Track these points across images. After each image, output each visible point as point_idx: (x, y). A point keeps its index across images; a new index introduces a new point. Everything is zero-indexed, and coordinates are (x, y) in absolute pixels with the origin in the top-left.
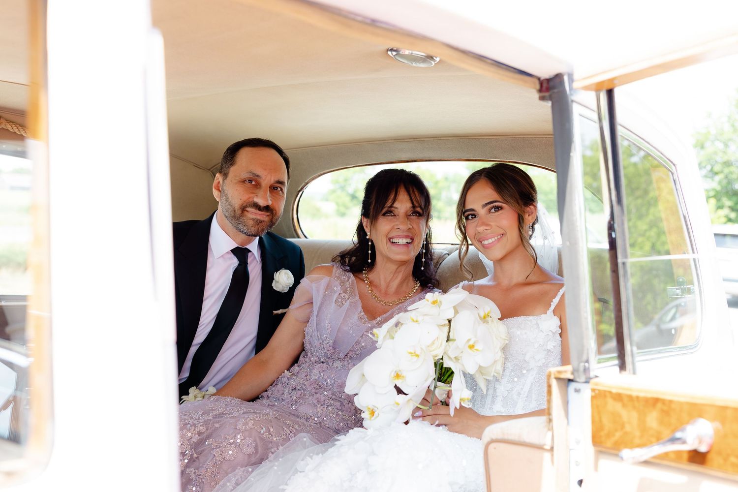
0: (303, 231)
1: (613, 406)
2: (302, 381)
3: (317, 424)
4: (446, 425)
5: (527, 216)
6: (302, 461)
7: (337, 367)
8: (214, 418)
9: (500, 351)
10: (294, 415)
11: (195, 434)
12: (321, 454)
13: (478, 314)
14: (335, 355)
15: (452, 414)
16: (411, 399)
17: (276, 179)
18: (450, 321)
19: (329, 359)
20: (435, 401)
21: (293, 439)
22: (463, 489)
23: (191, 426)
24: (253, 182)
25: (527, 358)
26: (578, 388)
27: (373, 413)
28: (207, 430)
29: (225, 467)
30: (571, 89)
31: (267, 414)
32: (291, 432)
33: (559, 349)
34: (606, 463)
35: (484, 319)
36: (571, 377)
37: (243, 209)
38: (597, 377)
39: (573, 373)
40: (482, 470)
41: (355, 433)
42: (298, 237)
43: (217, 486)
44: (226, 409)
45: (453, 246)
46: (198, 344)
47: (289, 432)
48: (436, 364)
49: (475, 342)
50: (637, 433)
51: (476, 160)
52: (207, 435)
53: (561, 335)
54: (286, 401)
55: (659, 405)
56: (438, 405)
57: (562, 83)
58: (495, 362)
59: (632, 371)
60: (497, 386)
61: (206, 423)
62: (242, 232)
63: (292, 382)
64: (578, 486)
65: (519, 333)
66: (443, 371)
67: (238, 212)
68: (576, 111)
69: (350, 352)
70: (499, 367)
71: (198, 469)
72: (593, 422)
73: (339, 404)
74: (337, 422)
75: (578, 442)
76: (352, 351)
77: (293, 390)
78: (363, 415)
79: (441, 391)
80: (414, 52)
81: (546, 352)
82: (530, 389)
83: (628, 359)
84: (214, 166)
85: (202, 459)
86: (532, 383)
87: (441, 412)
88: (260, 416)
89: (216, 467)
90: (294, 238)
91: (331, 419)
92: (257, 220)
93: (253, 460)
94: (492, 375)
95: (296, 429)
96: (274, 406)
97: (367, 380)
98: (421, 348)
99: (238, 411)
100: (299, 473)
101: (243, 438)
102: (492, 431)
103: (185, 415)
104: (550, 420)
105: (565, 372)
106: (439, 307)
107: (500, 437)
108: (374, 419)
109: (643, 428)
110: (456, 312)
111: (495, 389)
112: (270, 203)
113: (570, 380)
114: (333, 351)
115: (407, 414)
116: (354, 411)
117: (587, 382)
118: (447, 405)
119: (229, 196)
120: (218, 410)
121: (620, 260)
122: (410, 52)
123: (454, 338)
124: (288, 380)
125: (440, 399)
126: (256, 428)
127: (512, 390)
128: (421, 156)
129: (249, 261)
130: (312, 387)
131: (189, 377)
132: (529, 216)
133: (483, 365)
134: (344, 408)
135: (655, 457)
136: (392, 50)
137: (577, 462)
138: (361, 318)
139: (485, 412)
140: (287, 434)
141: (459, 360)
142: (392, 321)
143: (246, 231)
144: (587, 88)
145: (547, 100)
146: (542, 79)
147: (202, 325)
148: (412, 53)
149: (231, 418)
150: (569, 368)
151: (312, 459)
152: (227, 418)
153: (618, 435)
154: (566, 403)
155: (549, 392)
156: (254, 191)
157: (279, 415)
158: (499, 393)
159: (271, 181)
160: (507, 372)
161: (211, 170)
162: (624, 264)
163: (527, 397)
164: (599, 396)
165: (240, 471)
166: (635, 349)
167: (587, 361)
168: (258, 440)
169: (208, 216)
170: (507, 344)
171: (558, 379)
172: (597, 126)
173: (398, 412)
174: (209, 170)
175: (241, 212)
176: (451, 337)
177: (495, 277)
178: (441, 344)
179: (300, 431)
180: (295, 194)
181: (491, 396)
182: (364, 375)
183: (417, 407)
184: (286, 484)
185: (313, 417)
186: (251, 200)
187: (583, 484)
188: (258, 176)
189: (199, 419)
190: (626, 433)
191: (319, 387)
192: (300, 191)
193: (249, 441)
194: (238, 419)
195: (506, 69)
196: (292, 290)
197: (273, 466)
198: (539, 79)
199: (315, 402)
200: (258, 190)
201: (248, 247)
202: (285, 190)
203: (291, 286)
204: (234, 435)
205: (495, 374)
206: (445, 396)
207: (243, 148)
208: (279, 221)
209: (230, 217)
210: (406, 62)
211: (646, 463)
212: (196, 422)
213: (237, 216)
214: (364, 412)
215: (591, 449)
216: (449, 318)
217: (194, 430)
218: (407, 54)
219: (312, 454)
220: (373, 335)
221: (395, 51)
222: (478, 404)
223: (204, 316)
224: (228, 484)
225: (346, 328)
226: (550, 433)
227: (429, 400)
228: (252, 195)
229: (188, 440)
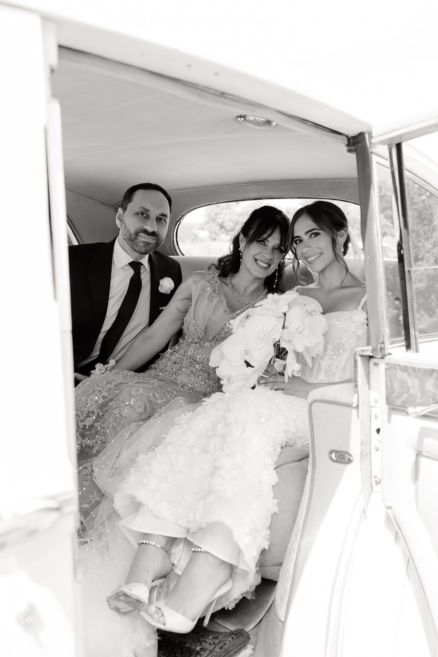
0: (181, 250)
1: (401, 375)
2: (181, 357)
3: (190, 389)
4: (282, 390)
5: (340, 237)
6: (178, 416)
7: (207, 347)
8: (114, 386)
9: (321, 336)
10: (173, 383)
11: (101, 398)
12: (191, 412)
13: (306, 309)
14: (205, 337)
15: (286, 382)
16: (256, 370)
17: (161, 213)
18: (285, 314)
19: (201, 340)
20: (274, 372)
21: (173, 401)
22: (294, 435)
23: (98, 392)
24: (144, 214)
25: (343, 342)
26: (376, 363)
27: (229, 380)
28: (109, 395)
29: (122, 422)
30: (371, 144)
31: (153, 384)
32: (171, 396)
33: (366, 335)
34: (396, 417)
35: (310, 314)
36: (371, 354)
37: (137, 234)
38: (390, 354)
39: (372, 352)
40: (307, 422)
41: (216, 396)
42: (178, 255)
43: (117, 436)
44: (124, 380)
45: (289, 260)
46: (105, 332)
47: (169, 397)
48: (274, 345)
49: (303, 329)
50: (419, 395)
51: (305, 198)
52: (109, 399)
53: (367, 324)
54: (168, 372)
55: (435, 374)
56: (277, 375)
57: (364, 139)
58: (318, 344)
59: (415, 350)
60: (321, 361)
61: (109, 390)
62: (135, 250)
63: (173, 357)
64: (376, 434)
65: (337, 323)
66: (281, 350)
67: (133, 236)
68: (374, 159)
69: (217, 336)
70: (321, 348)
71: (103, 424)
72: (387, 387)
73: (206, 374)
74: (205, 388)
75: (376, 402)
76: (218, 335)
77: (173, 363)
78: (222, 382)
79: (278, 364)
80: (257, 118)
81: (357, 338)
82: (345, 364)
83: (413, 341)
84: (116, 204)
85: (106, 416)
86: (347, 360)
87: (279, 380)
88: (148, 385)
89: (116, 422)
90: (174, 255)
91: (201, 385)
92: (146, 242)
93: (143, 417)
94: (316, 353)
95: (175, 394)
96: (159, 376)
97: (225, 357)
98: (264, 333)
99: (132, 381)
100: (175, 425)
101: (135, 401)
102: (315, 394)
103: (94, 384)
104: (356, 386)
105: (367, 350)
106: (278, 305)
107: (320, 398)
108: (230, 385)
109: (423, 392)
110: (290, 307)
111: (320, 364)
112: (156, 230)
113: (371, 357)
114: (204, 334)
115: (253, 381)
116: (217, 380)
117: (382, 358)
118: (283, 375)
119: (127, 224)
120: (118, 381)
121: (406, 269)
122: (254, 118)
123: (288, 327)
124: (171, 356)
125: (279, 371)
126: (145, 393)
127: (332, 365)
128: (265, 195)
129: (142, 271)
130: (188, 361)
131: (99, 355)
132: (341, 238)
133: (308, 346)
134: (210, 378)
135: (430, 412)
136: (241, 117)
137: (376, 416)
138: (225, 311)
139: (312, 380)
140: (168, 398)
141: (291, 342)
142: (244, 314)
143: (138, 250)
144: (382, 143)
145: (353, 152)
146: (349, 136)
147: (108, 317)
148: (255, 119)
149: (127, 386)
150: (370, 348)
151: (185, 415)
152: (124, 386)
153: (405, 396)
154: (368, 373)
155: (356, 366)
156: (144, 221)
157: (162, 384)
158: (322, 366)
159: (157, 214)
160: (328, 352)
161: (114, 207)
162: (409, 271)
163: (343, 370)
164: (391, 368)
165: (133, 425)
166: (417, 333)
167: (383, 343)
168: (147, 402)
169: (112, 240)
170: (326, 332)
171: (362, 356)
172: (389, 171)
173: (247, 379)
174: (113, 206)
175: (135, 236)
176: (286, 326)
177: (319, 283)
178: (279, 331)
179: (178, 395)
180: (175, 223)
181: (317, 369)
182: (223, 353)
183: (261, 376)
184: (167, 434)
185: (187, 384)
186: (142, 227)
187: (380, 432)
188: (148, 210)
189: (104, 387)
190: (411, 395)
191: (193, 361)
192: (178, 221)
193: (140, 403)
194: (133, 387)
195: (323, 129)
196: (173, 292)
197: (157, 421)
198: (347, 136)
199: (189, 373)
200: (147, 220)
201: (141, 261)
202: (168, 221)
203: (172, 289)
204: (129, 399)
205: (318, 353)
206: (282, 369)
207: (138, 190)
208: (162, 243)
209: (127, 239)
210: (251, 125)
211: (425, 416)
212: (101, 389)
213: (132, 240)
214: (223, 380)
215: (386, 407)
216: (285, 312)
217: (100, 395)
218: (252, 119)
219: (185, 412)
220: (230, 324)
221: (242, 117)
222: (307, 375)
223: (109, 310)
224: (125, 434)
225: (214, 318)
226: (356, 396)
227: (270, 371)
228: (143, 224)
229: (96, 402)
